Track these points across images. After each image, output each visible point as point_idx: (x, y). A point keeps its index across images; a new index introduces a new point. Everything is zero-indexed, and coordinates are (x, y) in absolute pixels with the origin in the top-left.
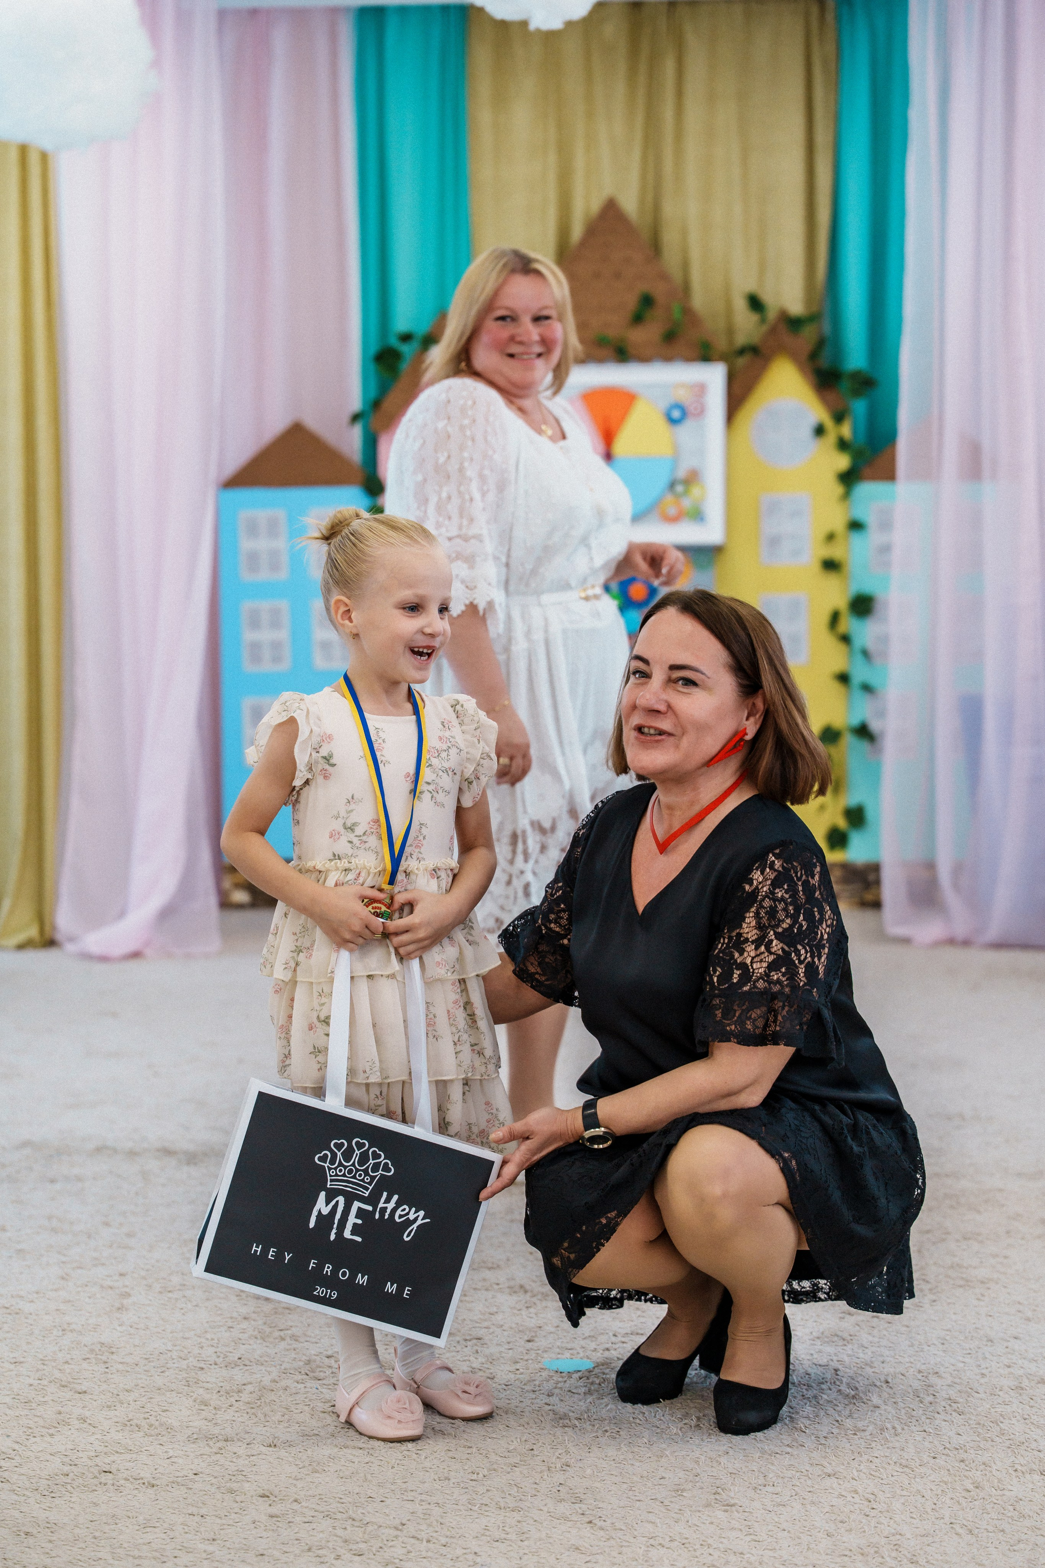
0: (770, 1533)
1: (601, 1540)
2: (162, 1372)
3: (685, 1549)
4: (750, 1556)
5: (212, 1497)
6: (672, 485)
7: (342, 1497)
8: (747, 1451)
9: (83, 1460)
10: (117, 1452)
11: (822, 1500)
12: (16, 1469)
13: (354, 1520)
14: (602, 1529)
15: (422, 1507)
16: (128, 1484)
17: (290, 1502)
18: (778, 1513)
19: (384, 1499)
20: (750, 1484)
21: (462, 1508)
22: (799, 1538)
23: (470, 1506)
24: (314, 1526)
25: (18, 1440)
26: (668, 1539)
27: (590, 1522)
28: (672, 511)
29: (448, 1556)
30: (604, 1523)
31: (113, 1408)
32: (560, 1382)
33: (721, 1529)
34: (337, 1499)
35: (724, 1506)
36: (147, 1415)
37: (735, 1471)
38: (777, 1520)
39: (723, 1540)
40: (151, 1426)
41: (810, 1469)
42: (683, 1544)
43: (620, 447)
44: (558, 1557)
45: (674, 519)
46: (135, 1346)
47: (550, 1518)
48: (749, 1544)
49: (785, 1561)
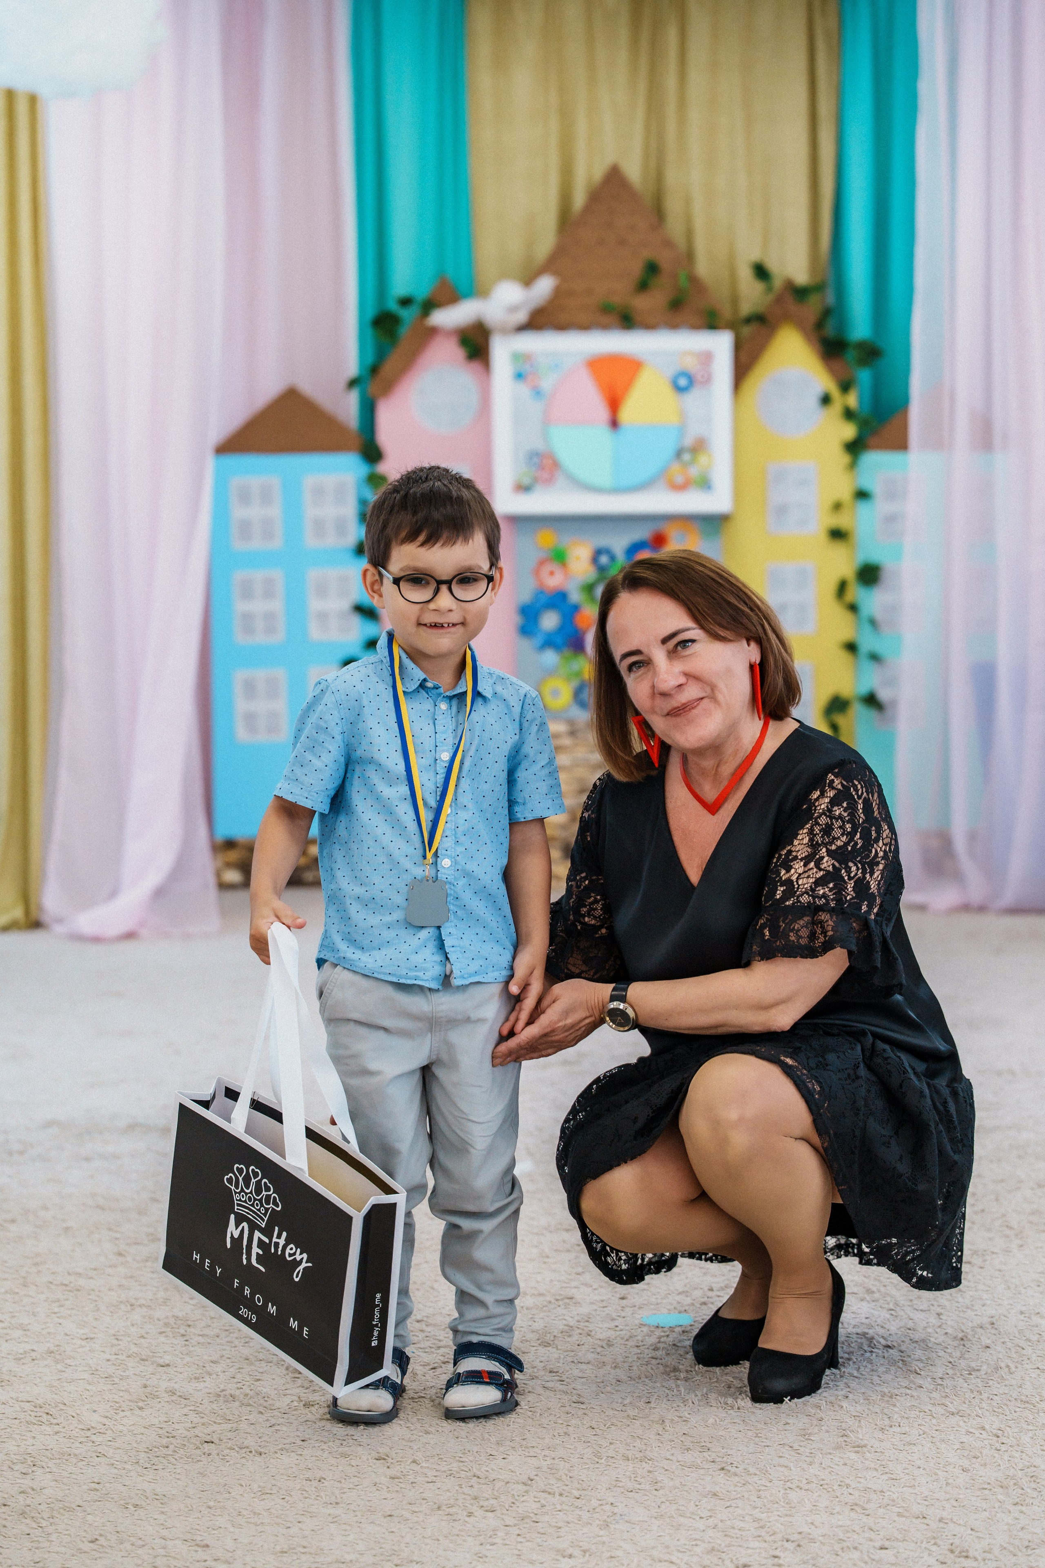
0: (906, 1471)
1: (736, 1486)
2: (246, 1343)
3: (824, 1491)
4: (890, 1493)
5: (326, 1462)
6: (679, 453)
7: (462, 1456)
8: (866, 1395)
9: (180, 1432)
10: (215, 1423)
11: (951, 1438)
12: (110, 1443)
13: (478, 1477)
14: (736, 1475)
15: (546, 1463)
16: (232, 1453)
17: (408, 1463)
18: (910, 1452)
19: (505, 1456)
20: (876, 1425)
21: (588, 1461)
22: (936, 1474)
23: (597, 1460)
24: (439, 1485)
25: (107, 1414)
26: (805, 1481)
27: (723, 1469)
28: (679, 480)
29: (584, 1508)
30: (736, 1469)
31: (202, 1380)
32: (663, 1336)
33: (855, 1469)
34: (458, 1458)
35: (854, 1447)
36: (239, 1385)
37: (858, 1414)
38: (910, 1458)
39: (860, 1480)
40: (246, 1395)
41: (933, 1409)
42: (821, 1485)
43: (626, 414)
44: (697, 1503)
45: (680, 487)
46: (212, 1318)
47: (680, 1467)
48: (887, 1482)
49: (926, 1497)
